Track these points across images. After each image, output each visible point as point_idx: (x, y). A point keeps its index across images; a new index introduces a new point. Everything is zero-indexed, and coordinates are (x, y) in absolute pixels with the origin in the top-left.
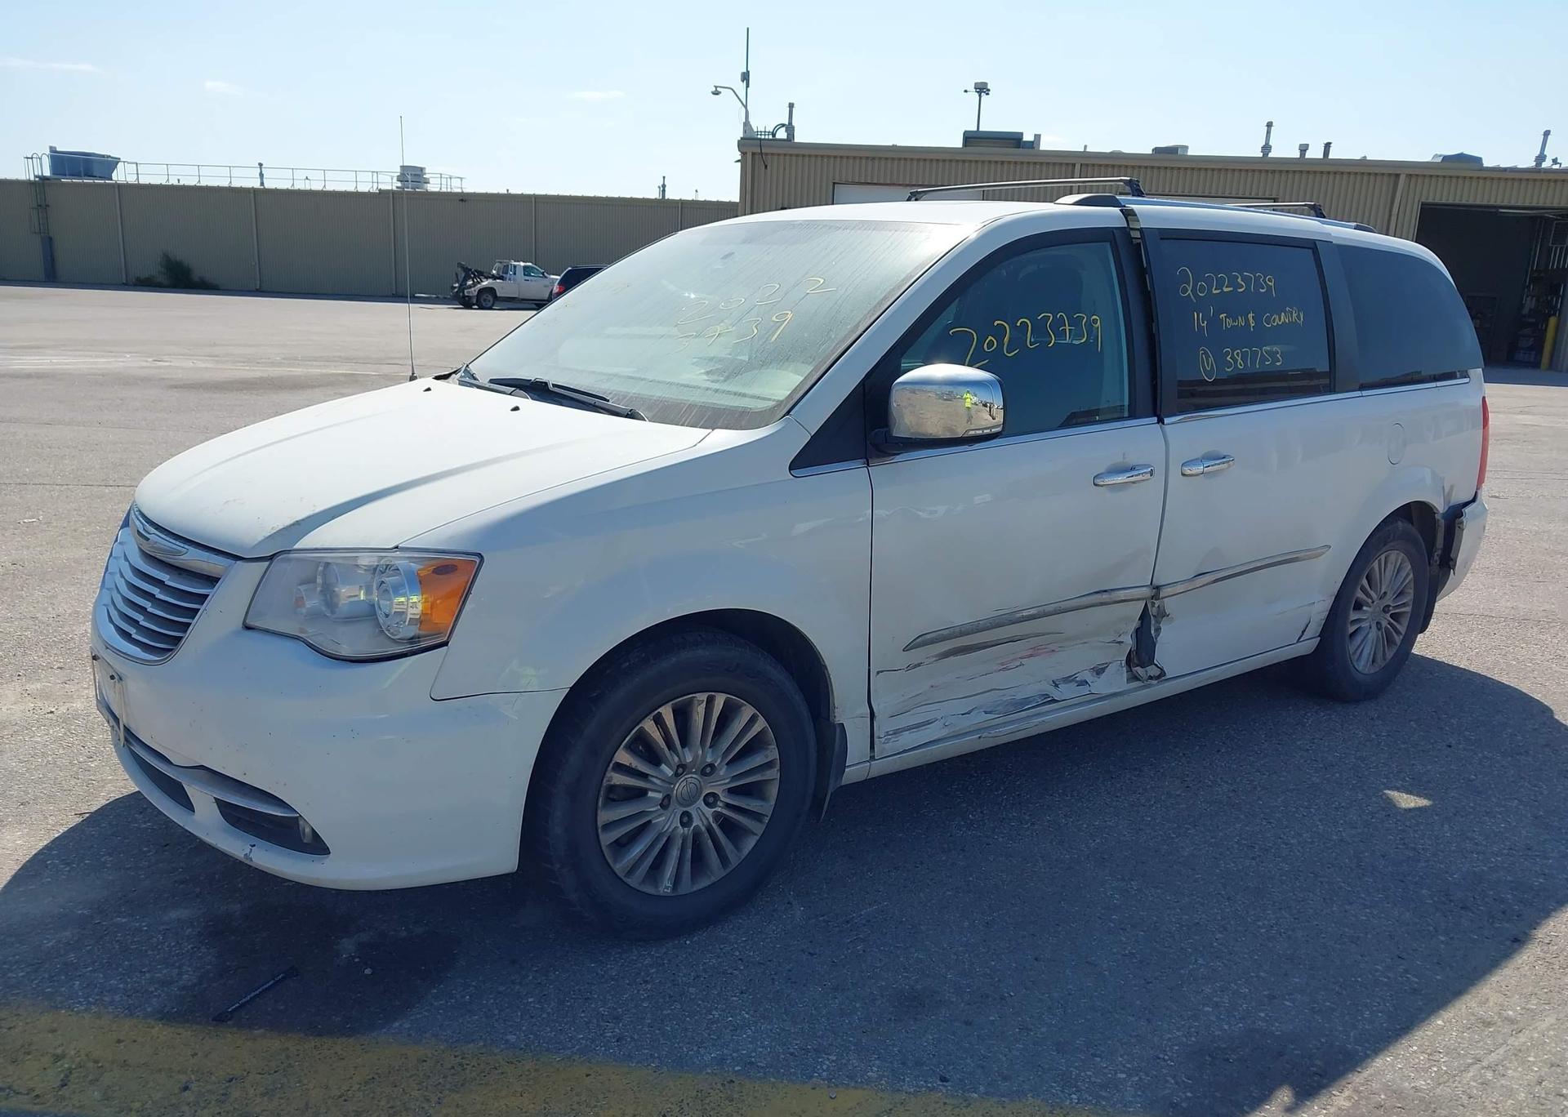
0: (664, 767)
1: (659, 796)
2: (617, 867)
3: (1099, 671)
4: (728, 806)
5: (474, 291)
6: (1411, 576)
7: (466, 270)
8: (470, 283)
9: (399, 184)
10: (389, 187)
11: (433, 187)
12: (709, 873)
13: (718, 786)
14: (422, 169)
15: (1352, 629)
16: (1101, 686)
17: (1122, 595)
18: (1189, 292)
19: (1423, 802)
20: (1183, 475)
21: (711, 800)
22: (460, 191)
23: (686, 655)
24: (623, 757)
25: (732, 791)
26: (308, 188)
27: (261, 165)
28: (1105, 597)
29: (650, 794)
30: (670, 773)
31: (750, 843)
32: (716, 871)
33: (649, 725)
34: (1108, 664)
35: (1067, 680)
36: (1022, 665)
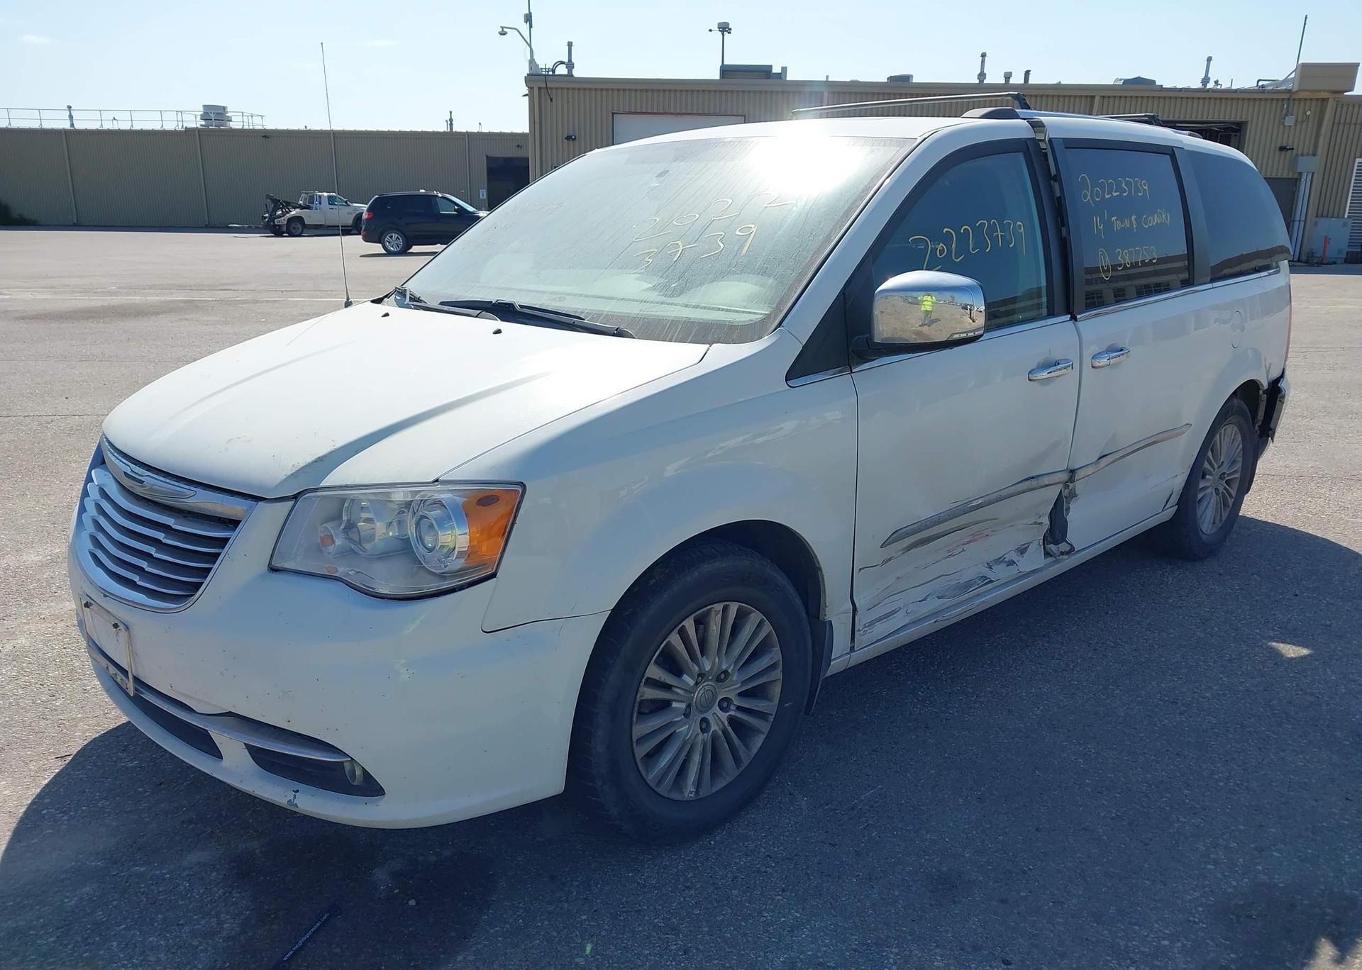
0: (685, 677)
1: (683, 706)
2: (650, 778)
3: (1022, 551)
4: (739, 708)
5: (284, 221)
6: (1241, 446)
7: (276, 202)
8: (279, 212)
9: (203, 123)
10: (193, 125)
11: (236, 124)
12: (724, 773)
13: (730, 691)
14: (224, 108)
15: (1200, 496)
16: (1025, 564)
17: (1046, 480)
18: (1089, 197)
19: (1305, 652)
20: (1093, 367)
21: (725, 704)
22: (261, 128)
23: (707, 568)
24: (654, 672)
25: (740, 695)
26: (116, 127)
27: (69, 107)
28: (1034, 483)
29: (674, 705)
30: (692, 682)
31: (758, 741)
32: (731, 771)
33: (675, 639)
34: (1029, 544)
35: (999, 561)
36: (963, 550)
